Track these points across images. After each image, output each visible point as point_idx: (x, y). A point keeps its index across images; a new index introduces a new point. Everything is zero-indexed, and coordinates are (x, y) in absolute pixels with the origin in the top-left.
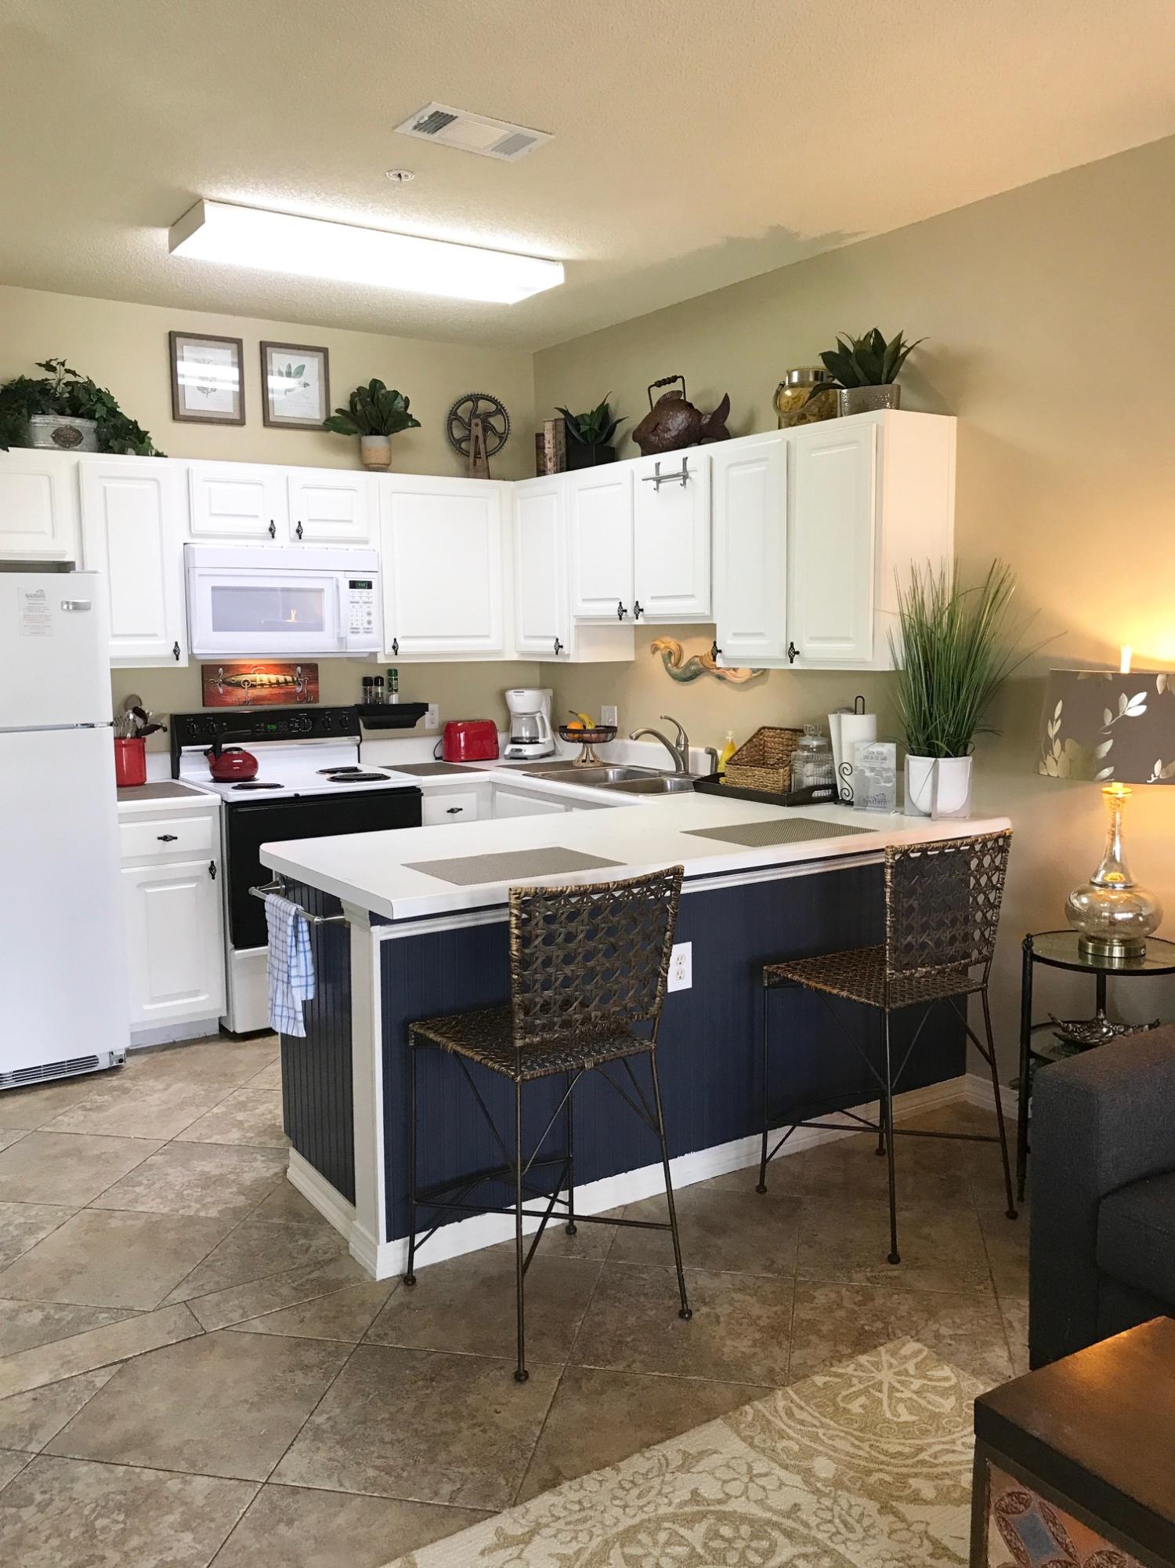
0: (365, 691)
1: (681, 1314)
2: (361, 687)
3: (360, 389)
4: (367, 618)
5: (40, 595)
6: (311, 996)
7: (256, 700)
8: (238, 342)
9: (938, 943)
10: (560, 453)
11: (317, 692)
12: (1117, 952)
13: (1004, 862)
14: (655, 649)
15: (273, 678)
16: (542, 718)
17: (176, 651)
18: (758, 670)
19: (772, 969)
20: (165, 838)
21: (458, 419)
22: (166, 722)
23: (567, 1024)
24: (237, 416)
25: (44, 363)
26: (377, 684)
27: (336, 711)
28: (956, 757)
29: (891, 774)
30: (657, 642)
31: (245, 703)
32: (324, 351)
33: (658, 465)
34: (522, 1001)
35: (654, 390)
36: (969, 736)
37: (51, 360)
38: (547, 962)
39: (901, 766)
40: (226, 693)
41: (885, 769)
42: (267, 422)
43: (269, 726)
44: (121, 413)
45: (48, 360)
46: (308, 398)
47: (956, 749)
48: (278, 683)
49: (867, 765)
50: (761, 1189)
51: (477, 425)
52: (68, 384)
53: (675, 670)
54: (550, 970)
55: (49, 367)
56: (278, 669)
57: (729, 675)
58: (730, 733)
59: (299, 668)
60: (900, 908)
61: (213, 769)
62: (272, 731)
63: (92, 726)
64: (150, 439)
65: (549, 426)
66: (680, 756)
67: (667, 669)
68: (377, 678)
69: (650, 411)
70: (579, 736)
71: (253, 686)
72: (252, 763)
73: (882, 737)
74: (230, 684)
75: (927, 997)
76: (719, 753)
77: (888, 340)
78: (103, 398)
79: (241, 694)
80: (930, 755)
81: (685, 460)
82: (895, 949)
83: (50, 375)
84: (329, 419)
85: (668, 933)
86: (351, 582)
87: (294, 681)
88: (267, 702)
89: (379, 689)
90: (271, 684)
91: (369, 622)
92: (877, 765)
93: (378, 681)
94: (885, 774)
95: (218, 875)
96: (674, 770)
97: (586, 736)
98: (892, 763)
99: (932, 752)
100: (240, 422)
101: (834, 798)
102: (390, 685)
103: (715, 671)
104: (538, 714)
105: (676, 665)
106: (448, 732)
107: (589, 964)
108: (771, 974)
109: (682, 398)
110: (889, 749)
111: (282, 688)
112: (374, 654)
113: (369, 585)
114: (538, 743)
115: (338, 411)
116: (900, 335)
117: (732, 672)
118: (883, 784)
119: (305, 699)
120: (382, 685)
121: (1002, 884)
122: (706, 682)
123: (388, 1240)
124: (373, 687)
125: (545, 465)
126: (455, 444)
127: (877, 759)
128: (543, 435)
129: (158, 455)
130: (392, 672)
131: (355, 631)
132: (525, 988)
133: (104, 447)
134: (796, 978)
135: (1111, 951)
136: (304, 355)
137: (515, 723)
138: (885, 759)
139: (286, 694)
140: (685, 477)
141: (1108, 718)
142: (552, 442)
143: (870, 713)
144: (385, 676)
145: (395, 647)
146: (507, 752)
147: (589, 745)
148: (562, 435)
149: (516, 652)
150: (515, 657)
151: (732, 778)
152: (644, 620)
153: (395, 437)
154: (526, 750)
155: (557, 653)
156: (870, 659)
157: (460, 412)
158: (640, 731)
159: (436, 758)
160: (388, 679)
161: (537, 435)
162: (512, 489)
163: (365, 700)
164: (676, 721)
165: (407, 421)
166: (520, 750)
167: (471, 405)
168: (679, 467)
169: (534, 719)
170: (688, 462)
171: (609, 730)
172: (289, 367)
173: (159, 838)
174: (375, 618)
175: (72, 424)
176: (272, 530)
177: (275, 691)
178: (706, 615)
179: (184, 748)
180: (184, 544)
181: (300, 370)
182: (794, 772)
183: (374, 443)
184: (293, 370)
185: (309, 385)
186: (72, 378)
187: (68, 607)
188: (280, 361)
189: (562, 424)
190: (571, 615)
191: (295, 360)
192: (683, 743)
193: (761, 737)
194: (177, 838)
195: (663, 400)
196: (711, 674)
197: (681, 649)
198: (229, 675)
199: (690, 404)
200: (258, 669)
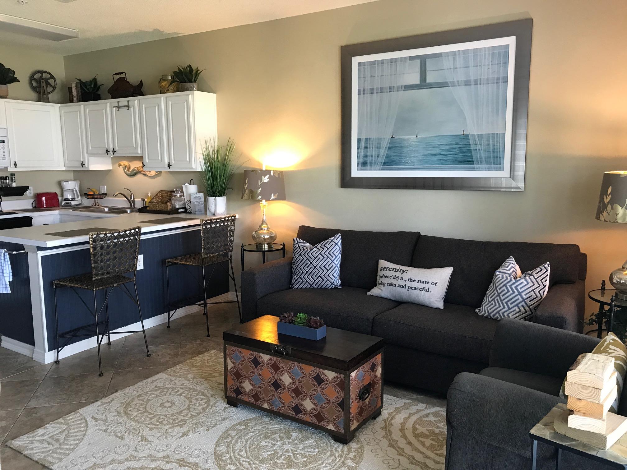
0: (1, 182)
1: (148, 356)
4: (3, 154)
6: (11, 280)
9: (217, 246)
10: (79, 95)
12: (266, 246)
13: (234, 223)
14: (120, 165)
16: (76, 191)
18: (159, 171)
19: (169, 260)
21: (35, 79)
23: (108, 273)
26: (6, 179)
28: (221, 196)
29: (202, 203)
30: (120, 163)
33: (118, 102)
34: (94, 266)
35: (115, 76)
36: (225, 190)
38: (102, 255)
39: (205, 201)
41: (201, 201)
47: (221, 194)
49: (195, 200)
50: (169, 327)
51: (43, 82)
53: (128, 172)
54: (102, 257)
57: (148, 173)
58: (149, 193)
60: (205, 237)
65: (74, 86)
66: (131, 202)
67: (125, 172)
68: (6, 177)
69: (113, 83)
70: (92, 196)
73: (199, 192)
75: (214, 263)
76: (146, 200)
77: (194, 68)
80: (214, 196)
81: (128, 101)
82: (205, 249)
85: (138, 246)
89: (8, 181)
91: (4, 156)
92: (198, 200)
96: (130, 206)
97: (96, 196)
98: (203, 199)
99: (215, 195)
101: (186, 212)
102: (12, 180)
103: (142, 172)
105: (128, 170)
106: (38, 197)
107: (114, 255)
108: (169, 262)
109: (125, 80)
110: (202, 195)
112: (6, 168)
113: (3, 141)
114: (75, 200)
116: (197, 68)
117: (148, 172)
118: (200, 206)
120: (9, 179)
121: (234, 230)
122: (139, 176)
123: (49, 351)
125: (73, 99)
126: (34, 88)
127: (198, 198)
128: (71, 88)
130: (12, 174)
132: (95, 262)
134: (176, 262)
135: (264, 246)
137: (65, 193)
138: (200, 198)
140: (128, 107)
141: (260, 183)
142: (75, 91)
143: (195, 184)
144: (9, 176)
145: (15, 165)
146: (63, 204)
147: (96, 200)
148: (79, 89)
149: (65, 166)
150: (64, 169)
151: (151, 207)
152: (116, 155)
153: (9, 85)
154: (70, 203)
155: (82, 167)
156: (194, 167)
157: (35, 77)
158: (117, 193)
159: (33, 207)
160: (11, 177)
161: (69, 88)
162: (60, 107)
163: (2, 185)
164: (130, 190)
165: (15, 80)
166: (68, 203)
167: (40, 75)
168: (126, 104)
169: (73, 191)
170: (129, 102)
171: (105, 194)
174: (6, 154)
178: (139, 154)
182: (172, 204)
183: (1, 88)
189: (79, 84)
190: (88, 153)
192: (132, 198)
193: (160, 194)
195: (119, 80)
196: (142, 173)
197: (129, 165)
199: (128, 82)
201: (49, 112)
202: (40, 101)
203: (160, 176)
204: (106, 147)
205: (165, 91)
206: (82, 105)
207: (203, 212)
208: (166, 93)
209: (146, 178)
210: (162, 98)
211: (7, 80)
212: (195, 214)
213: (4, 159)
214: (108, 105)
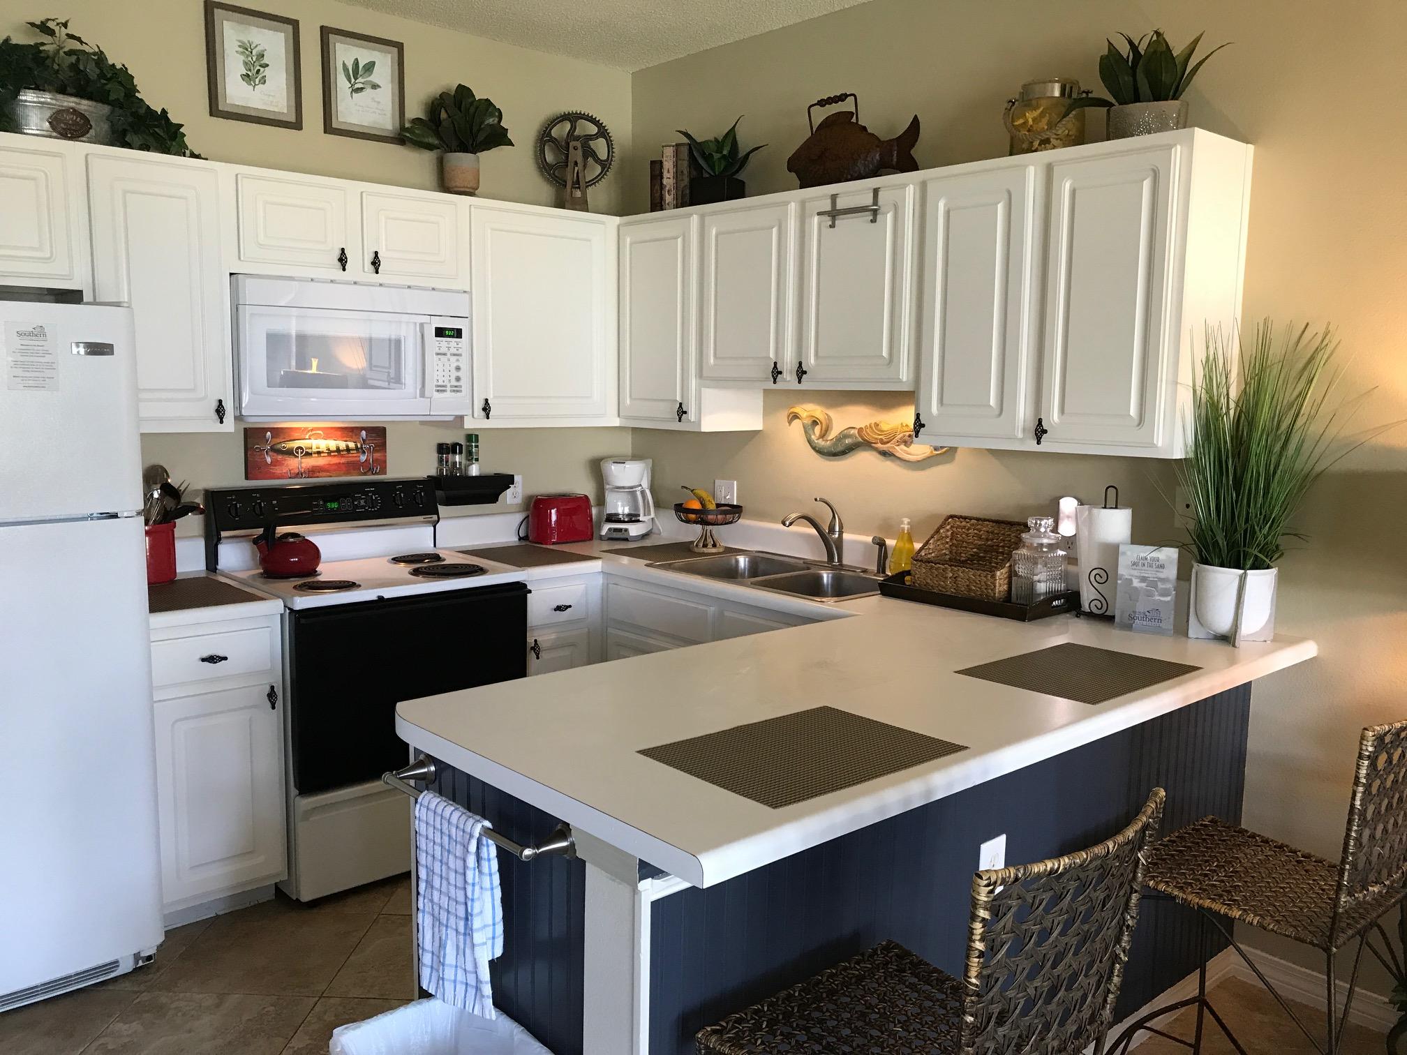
0: (441, 461)
2: (435, 455)
3: (443, 96)
4: (454, 374)
5: (39, 333)
6: (499, 952)
7: (312, 472)
8: (295, 24)
10: (682, 185)
11: (385, 462)
14: (796, 416)
15: (332, 444)
16: (643, 492)
17: (220, 411)
18: (947, 447)
20: (212, 659)
21: (553, 140)
22: (199, 500)
24: (292, 119)
25: (38, 23)
26: (454, 452)
27: (409, 486)
29: (1170, 586)
30: (795, 410)
31: (298, 475)
32: (400, 47)
33: (834, 198)
35: (814, 110)
37: (48, 20)
39: (1184, 574)
40: (275, 463)
41: (1163, 580)
42: (329, 128)
43: (329, 504)
44: (142, 100)
45: (43, 19)
46: (379, 102)
47: (1263, 558)
48: (338, 450)
49: (1136, 573)
51: (575, 148)
52: (71, 53)
53: (821, 443)
55: (44, 28)
56: (339, 433)
58: (907, 520)
59: (364, 433)
61: (264, 561)
62: (333, 509)
63: (115, 516)
64: (184, 135)
65: (669, 152)
66: (832, 544)
67: (810, 441)
68: (456, 445)
69: (810, 135)
70: (701, 517)
71: (308, 454)
72: (313, 553)
73: (1150, 539)
76: (890, 543)
78: (122, 78)
79: (293, 463)
80: (1231, 566)
81: (876, 192)
83: (46, 39)
84: (402, 128)
86: (437, 329)
87: (357, 448)
88: (324, 474)
89: (457, 458)
90: (330, 452)
91: (458, 379)
92: (1150, 574)
93: (453, 448)
94: (1160, 585)
95: (279, 704)
96: (826, 560)
97: (707, 516)
98: (1171, 572)
99: (1236, 561)
100: (297, 125)
102: (470, 453)
103: (879, 445)
104: (640, 488)
105: (823, 436)
106: (537, 507)
107: (1056, 972)
109: (854, 120)
110: (1169, 555)
111: (343, 456)
112: (460, 418)
113: (458, 333)
114: (638, 521)
115: (416, 121)
117: (903, 447)
118: (1157, 598)
119: (370, 470)
120: (461, 453)
122: (864, 459)
124: (450, 456)
125: (662, 198)
126: (545, 169)
127: (1151, 566)
128: (661, 162)
129: (193, 155)
130: (472, 438)
131: (441, 389)
133: (119, 139)
136: (374, 49)
137: (610, 498)
138: (1162, 567)
139: (348, 463)
140: (875, 212)
142: (671, 171)
143: (1125, 506)
144: (463, 442)
145: (486, 409)
146: (604, 532)
147: (710, 527)
148: (686, 163)
149: (619, 416)
150: (617, 422)
151: (922, 576)
152: (805, 385)
153: (483, 155)
154: (626, 530)
155: (680, 420)
156: (1160, 444)
157: (555, 132)
158: (793, 516)
159: (520, 539)
160: (467, 446)
161: (652, 162)
162: (619, 227)
163: (441, 470)
164: (831, 503)
165: (499, 138)
166: (620, 530)
167: (568, 126)
168: (867, 200)
169: (633, 494)
170: (881, 194)
171: (736, 510)
172: (356, 63)
173: (203, 660)
174: (464, 374)
175: (77, 107)
176: (343, 260)
177: (335, 460)
178: (900, 381)
179: (223, 534)
180: (231, 274)
181: (370, 67)
182: (1016, 574)
183: (461, 161)
184: (361, 66)
185: (379, 86)
186: (76, 45)
187: (82, 351)
188: (345, 54)
189: (685, 150)
190: (700, 374)
191: (365, 55)
192: (837, 529)
193: (948, 527)
194: (225, 658)
195: (828, 123)
196: (876, 449)
197: (829, 419)
198: (278, 441)
199: (864, 128)
200: (313, 433)
201: (590, 240)
202: (563, 207)
204: (772, 355)
205: (1036, 144)
206: (694, 214)
207: (1168, 624)
208: (1036, 151)
209: (888, 465)
210: (1031, 170)
211: (481, 137)
212: (1128, 627)
213: (456, 389)
214: (793, 207)
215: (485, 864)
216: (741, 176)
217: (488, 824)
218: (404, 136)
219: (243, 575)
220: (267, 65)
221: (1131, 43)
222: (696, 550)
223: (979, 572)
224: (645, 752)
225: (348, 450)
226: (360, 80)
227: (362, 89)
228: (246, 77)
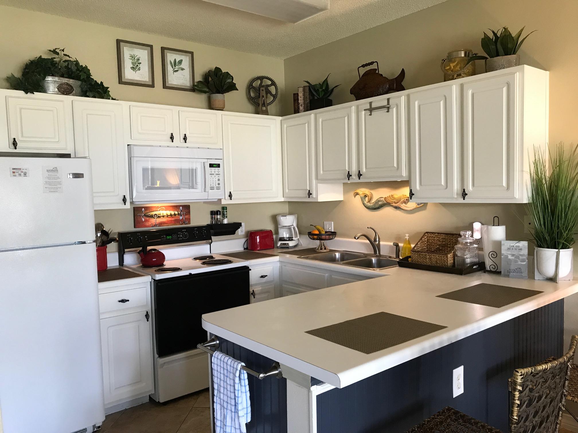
0: (212, 218)
2: (210, 216)
3: (210, 72)
4: (218, 182)
5: (55, 170)
6: (249, 420)
7: (161, 224)
8: (151, 47)
10: (307, 102)
11: (190, 219)
14: (357, 194)
15: (169, 213)
16: (294, 228)
17: (124, 200)
18: (423, 203)
20: (123, 301)
21: (254, 88)
22: (116, 236)
24: (151, 83)
25: (52, 50)
26: (217, 214)
27: (200, 228)
29: (525, 258)
30: (357, 191)
31: (155, 225)
32: (192, 53)
33: (371, 103)
37: (56, 49)
39: (531, 253)
40: (146, 221)
41: (522, 255)
42: (165, 86)
43: (168, 237)
44: (93, 79)
45: (54, 48)
46: (184, 76)
47: (566, 244)
48: (171, 215)
49: (509, 253)
51: (263, 90)
52: (66, 61)
53: (369, 204)
55: (54, 52)
56: (171, 208)
58: (407, 235)
59: (181, 208)
61: (143, 261)
62: (169, 239)
63: (84, 243)
64: (109, 91)
65: (301, 90)
66: (375, 246)
67: (364, 204)
68: (218, 212)
69: (359, 79)
70: (319, 237)
71: (159, 217)
72: (162, 257)
74: (148, 216)
76: (400, 245)
78: (85, 71)
79: (153, 221)
80: (554, 248)
81: (388, 100)
83: (56, 56)
84: (194, 85)
86: (210, 164)
87: (178, 214)
88: (166, 225)
89: (219, 217)
90: (168, 216)
91: (219, 184)
92: (516, 253)
94: (521, 258)
95: (150, 319)
96: (373, 253)
97: (322, 237)
98: (525, 252)
99: (555, 246)
100: (152, 86)
101: (483, 270)
102: (224, 214)
103: (394, 204)
104: (293, 226)
105: (369, 201)
106: (251, 235)
109: (377, 72)
110: (524, 244)
111: (173, 217)
112: (220, 200)
113: (218, 166)
114: (293, 240)
115: (199, 82)
117: (404, 204)
118: (519, 263)
119: (184, 222)
120: (220, 214)
122: (387, 211)
124: (216, 216)
125: (298, 108)
126: (251, 99)
127: (516, 249)
128: (298, 94)
129: (113, 99)
130: (224, 208)
131: (212, 188)
133: (84, 94)
136: (182, 55)
137: (281, 231)
138: (521, 249)
139: (175, 220)
140: (388, 108)
142: (302, 97)
143: (502, 225)
144: (221, 210)
145: (230, 196)
146: (279, 245)
147: (323, 241)
148: (308, 94)
149: (283, 197)
150: (282, 200)
151: (416, 258)
152: (362, 180)
153: (227, 95)
154: (288, 244)
155: (309, 197)
156: (517, 197)
157: (254, 84)
158: (359, 235)
159: (245, 249)
160: (222, 211)
161: (294, 94)
162: (281, 120)
163: (212, 222)
164: (375, 229)
165: (232, 87)
166: (285, 244)
167: (259, 82)
168: (385, 103)
169: (290, 229)
170: (390, 101)
171: (334, 234)
172: (175, 60)
173: (119, 301)
174: (221, 182)
175: (68, 82)
176: (172, 138)
177: (170, 219)
178: (402, 176)
179: (126, 250)
180: (128, 145)
181: (180, 62)
182: (457, 256)
183: (218, 97)
184: (177, 61)
185: (184, 69)
186: (68, 58)
187: (71, 176)
188: (171, 57)
189: (307, 89)
190: (317, 178)
191: (178, 57)
192: (377, 240)
193: (425, 237)
194: (128, 301)
195: (366, 74)
196: (392, 206)
197: (372, 194)
198: (147, 212)
199: (382, 75)
200: (161, 208)
201: (270, 127)
202: (258, 114)
203: (425, 209)
204: (347, 169)
205: (455, 76)
206: (312, 114)
207: (525, 274)
208: (455, 79)
209: (398, 212)
210: (454, 87)
211: (225, 88)
212: (508, 276)
213: (218, 188)
214: (353, 108)
215: (243, 382)
216: (330, 98)
217: (243, 364)
218: (194, 88)
219: (135, 267)
220: (141, 63)
221: (493, 32)
222: (317, 251)
223: (440, 255)
224: (309, 332)
225: (175, 215)
226: (177, 67)
227: (178, 70)
228: (133, 68)
